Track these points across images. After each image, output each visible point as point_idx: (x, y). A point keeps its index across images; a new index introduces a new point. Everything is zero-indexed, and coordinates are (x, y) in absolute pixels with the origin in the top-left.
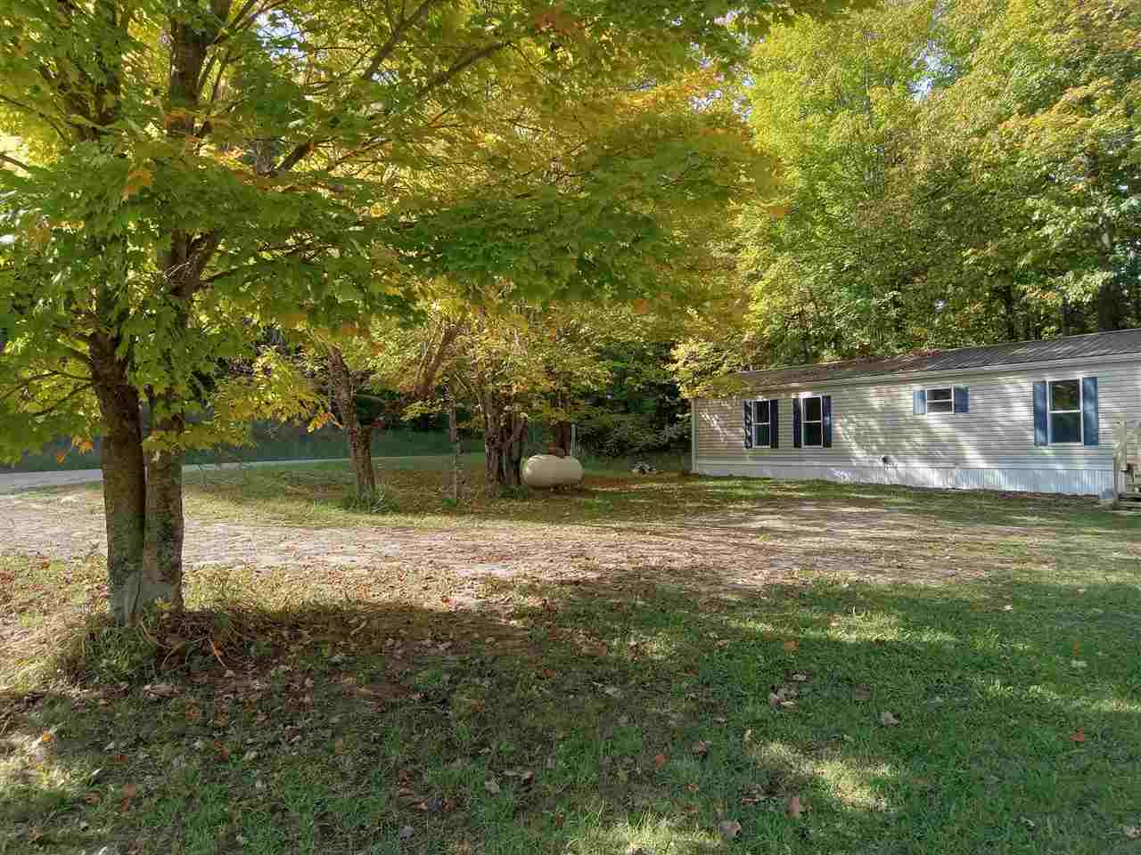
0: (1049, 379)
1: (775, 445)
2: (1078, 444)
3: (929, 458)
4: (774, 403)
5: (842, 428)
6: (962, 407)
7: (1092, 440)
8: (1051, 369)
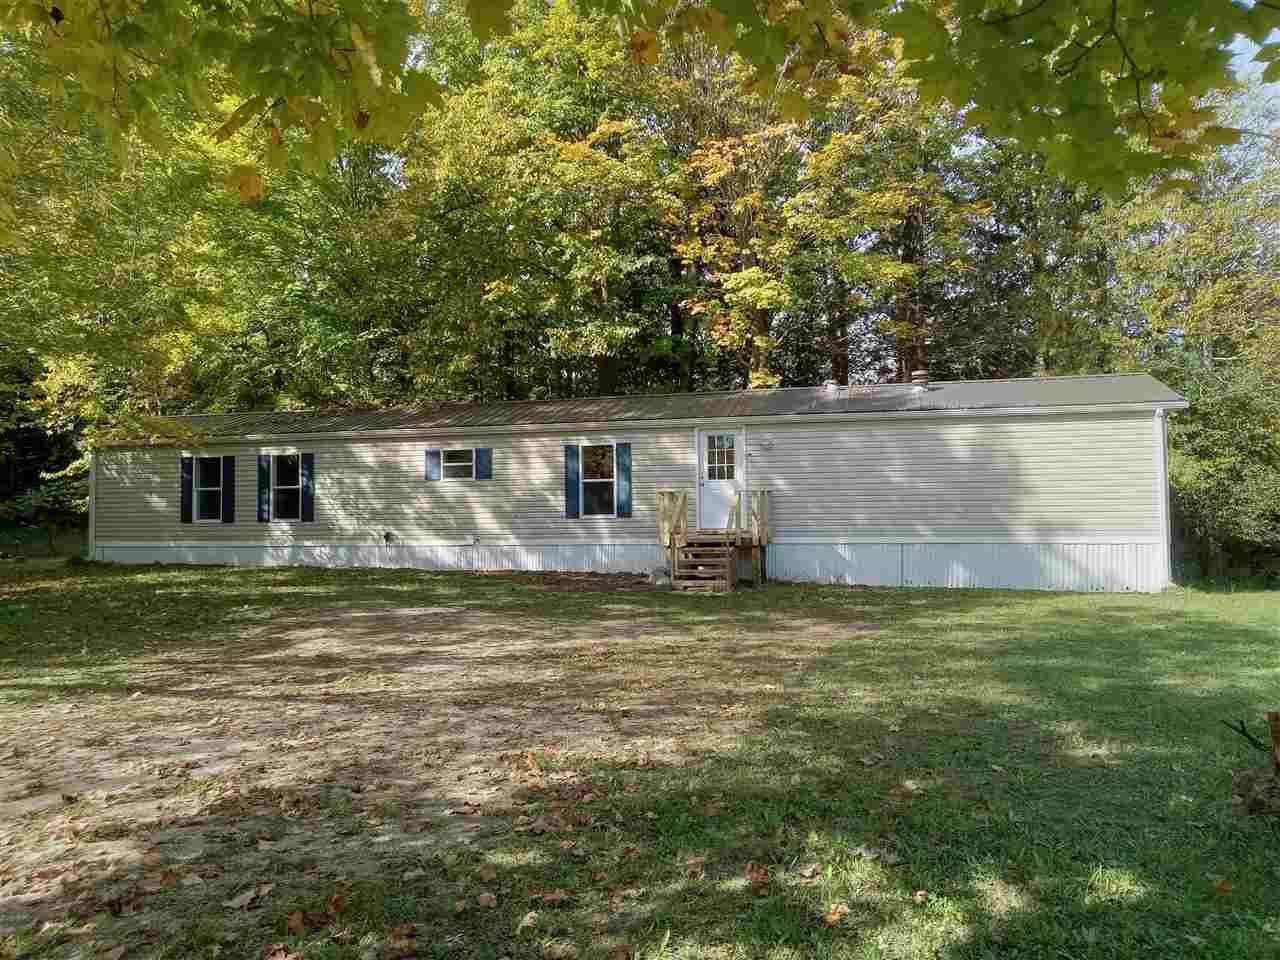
0: (584, 442)
1: (229, 518)
2: (610, 516)
3: (440, 529)
4: (230, 461)
5: (325, 490)
6: (485, 472)
7: (625, 511)
8: (587, 432)
